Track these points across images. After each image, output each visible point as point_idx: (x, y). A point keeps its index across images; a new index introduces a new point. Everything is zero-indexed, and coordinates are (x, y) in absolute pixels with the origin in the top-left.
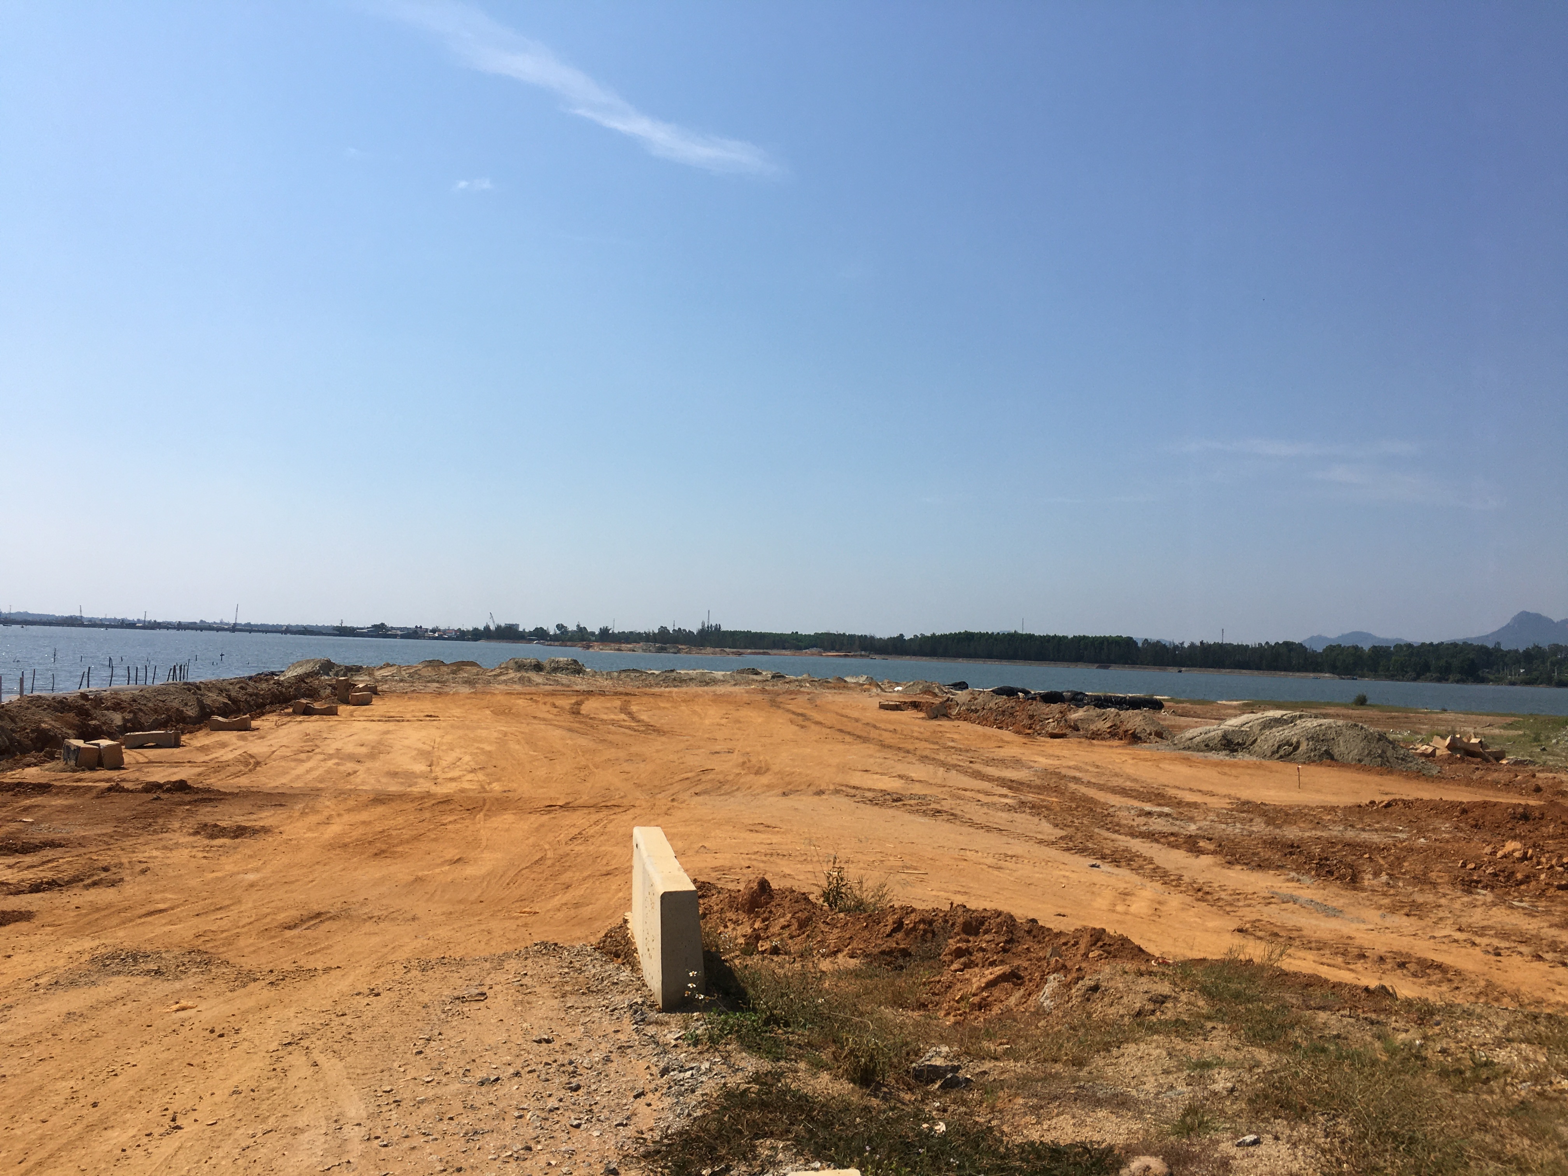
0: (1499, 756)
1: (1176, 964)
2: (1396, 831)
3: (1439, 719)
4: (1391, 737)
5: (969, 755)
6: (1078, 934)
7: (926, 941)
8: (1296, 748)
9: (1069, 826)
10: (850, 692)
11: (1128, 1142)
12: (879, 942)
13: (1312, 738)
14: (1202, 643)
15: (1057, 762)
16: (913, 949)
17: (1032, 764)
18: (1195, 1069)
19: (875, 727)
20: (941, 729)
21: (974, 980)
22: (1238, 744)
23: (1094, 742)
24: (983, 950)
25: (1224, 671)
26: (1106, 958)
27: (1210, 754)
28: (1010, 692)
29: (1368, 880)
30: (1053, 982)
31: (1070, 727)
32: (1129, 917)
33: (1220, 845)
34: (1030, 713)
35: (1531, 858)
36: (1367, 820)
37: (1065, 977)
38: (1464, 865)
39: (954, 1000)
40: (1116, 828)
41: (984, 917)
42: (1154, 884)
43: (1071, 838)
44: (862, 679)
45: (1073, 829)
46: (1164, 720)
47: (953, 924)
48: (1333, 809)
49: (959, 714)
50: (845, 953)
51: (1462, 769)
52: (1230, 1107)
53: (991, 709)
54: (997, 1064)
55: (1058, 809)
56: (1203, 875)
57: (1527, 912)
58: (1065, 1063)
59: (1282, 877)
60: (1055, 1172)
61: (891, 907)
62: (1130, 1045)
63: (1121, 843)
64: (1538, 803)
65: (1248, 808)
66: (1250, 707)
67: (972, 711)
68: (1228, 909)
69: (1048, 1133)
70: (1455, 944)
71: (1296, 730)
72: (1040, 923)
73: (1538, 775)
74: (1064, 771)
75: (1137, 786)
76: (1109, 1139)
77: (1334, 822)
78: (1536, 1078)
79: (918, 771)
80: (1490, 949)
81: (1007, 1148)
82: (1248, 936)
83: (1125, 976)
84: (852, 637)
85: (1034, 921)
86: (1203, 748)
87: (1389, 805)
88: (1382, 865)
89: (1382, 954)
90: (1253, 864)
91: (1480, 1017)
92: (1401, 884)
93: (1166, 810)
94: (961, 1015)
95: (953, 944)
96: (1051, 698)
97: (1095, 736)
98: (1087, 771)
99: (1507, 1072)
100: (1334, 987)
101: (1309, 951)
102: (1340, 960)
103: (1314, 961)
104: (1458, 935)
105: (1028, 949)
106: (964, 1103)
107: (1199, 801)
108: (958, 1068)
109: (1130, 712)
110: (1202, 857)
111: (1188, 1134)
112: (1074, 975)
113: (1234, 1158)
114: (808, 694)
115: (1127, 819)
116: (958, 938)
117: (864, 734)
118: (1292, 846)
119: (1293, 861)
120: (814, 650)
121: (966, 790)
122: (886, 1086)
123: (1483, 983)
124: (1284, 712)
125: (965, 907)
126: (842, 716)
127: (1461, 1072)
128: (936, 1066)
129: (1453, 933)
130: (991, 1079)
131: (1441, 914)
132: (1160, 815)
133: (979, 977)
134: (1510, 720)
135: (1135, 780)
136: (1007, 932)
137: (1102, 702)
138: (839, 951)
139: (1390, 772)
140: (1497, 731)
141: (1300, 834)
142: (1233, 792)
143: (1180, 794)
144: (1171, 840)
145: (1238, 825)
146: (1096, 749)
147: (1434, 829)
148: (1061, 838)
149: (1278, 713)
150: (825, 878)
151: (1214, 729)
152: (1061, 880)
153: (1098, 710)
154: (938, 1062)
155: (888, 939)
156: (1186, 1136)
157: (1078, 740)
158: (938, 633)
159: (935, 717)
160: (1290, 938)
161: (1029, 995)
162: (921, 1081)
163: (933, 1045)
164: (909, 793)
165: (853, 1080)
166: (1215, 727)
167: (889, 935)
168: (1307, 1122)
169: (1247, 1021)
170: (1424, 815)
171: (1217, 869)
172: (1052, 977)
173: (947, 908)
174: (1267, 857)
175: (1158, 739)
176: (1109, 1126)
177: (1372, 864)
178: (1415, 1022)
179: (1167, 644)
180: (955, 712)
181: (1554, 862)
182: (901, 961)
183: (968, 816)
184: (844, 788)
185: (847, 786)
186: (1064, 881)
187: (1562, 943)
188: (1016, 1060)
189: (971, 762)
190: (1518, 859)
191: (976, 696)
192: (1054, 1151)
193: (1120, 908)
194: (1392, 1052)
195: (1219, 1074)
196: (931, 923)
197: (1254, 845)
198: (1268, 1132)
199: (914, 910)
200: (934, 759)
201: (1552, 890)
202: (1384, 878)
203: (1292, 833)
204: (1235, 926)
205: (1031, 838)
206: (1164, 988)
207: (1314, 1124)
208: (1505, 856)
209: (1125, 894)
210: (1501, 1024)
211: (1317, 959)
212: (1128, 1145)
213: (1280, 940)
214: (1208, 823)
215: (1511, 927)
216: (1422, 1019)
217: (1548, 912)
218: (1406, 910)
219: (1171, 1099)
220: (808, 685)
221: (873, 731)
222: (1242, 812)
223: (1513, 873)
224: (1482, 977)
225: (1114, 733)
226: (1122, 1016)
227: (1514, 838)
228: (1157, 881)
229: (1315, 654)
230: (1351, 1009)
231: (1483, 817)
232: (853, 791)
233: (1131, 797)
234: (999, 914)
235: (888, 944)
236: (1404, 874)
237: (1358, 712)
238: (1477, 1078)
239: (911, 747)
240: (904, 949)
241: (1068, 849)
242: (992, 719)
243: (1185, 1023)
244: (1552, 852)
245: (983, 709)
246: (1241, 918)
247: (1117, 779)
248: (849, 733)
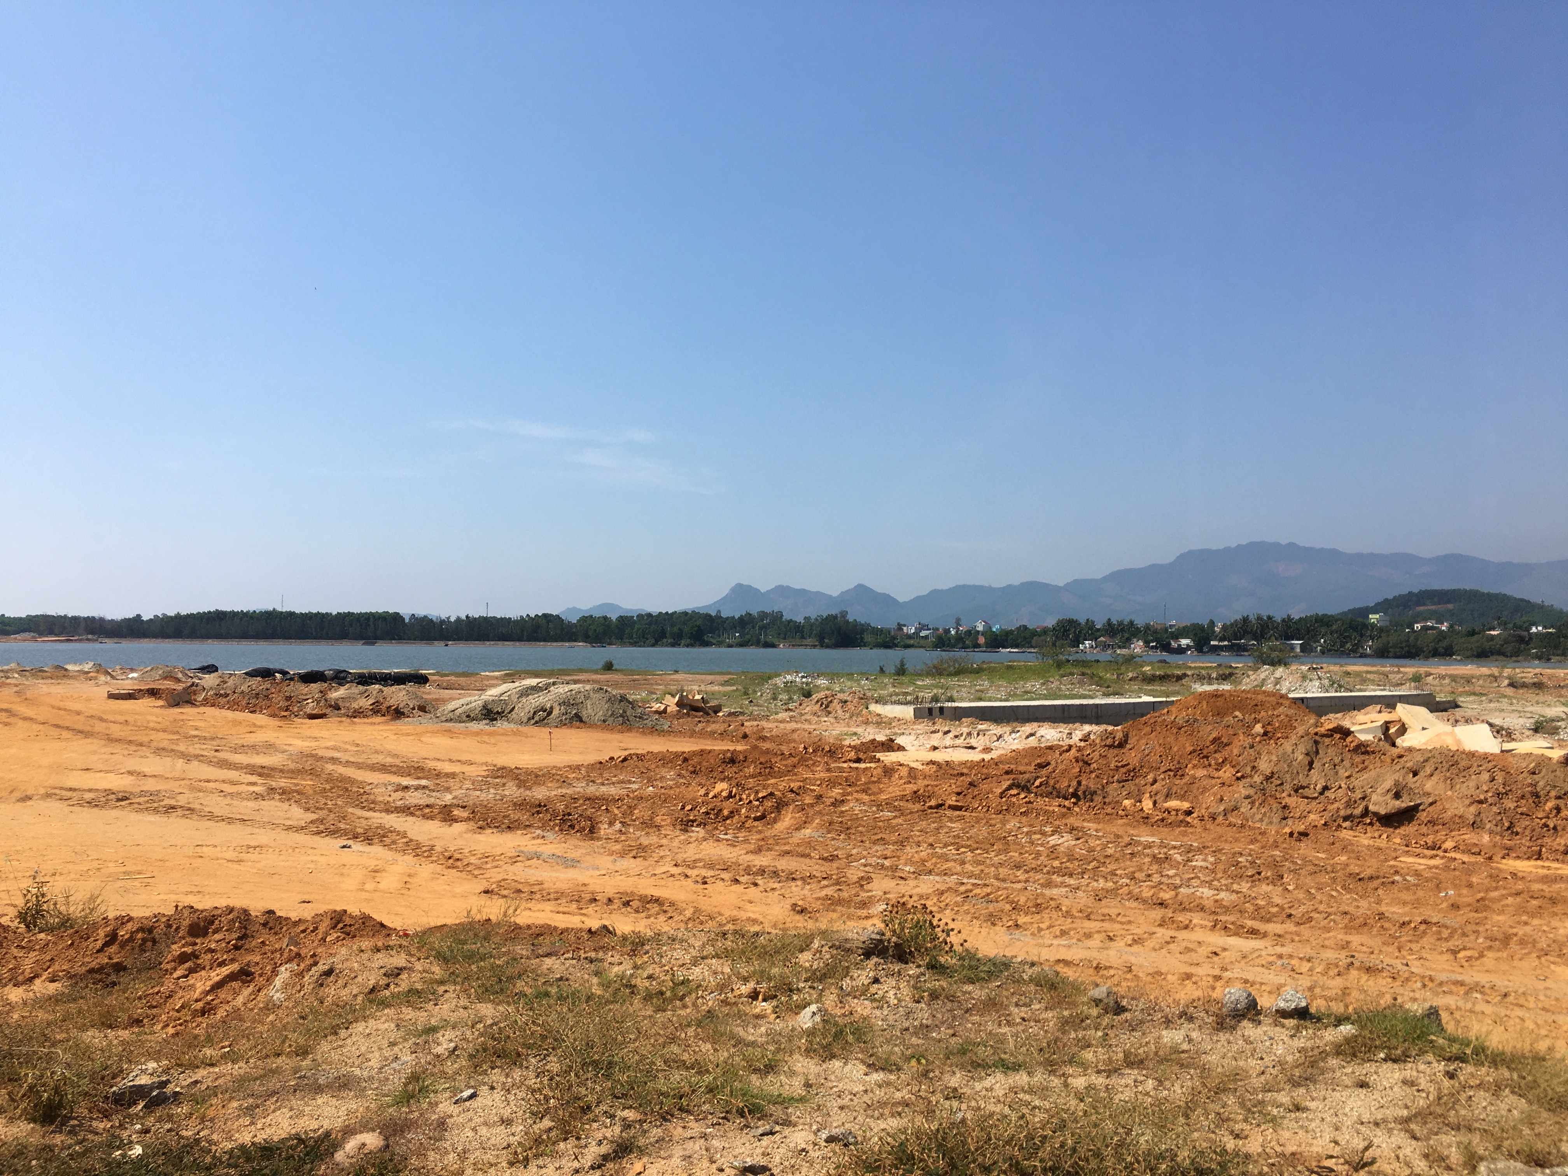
0: (717, 710)
1: (416, 934)
2: (630, 782)
3: (671, 680)
4: (631, 698)
5: (215, 743)
6: (318, 919)
7: (145, 951)
8: (550, 713)
9: (321, 809)
10: (71, 681)
11: (347, 1123)
12: (86, 960)
13: (564, 703)
14: (467, 617)
15: (314, 744)
16: (128, 963)
17: (287, 748)
18: (420, 1036)
19: (101, 719)
20: (184, 717)
21: (198, 985)
22: (498, 713)
23: (355, 720)
24: (212, 951)
25: (488, 643)
26: (344, 939)
27: (471, 724)
28: (266, 674)
29: (604, 829)
30: (284, 973)
31: (331, 706)
32: (378, 894)
33: (473, 812)
34: (287, 694)
35: (735, 796)
36: (606, 775)
37: (298, 965)
38: (683, 808)
39: (173, 1009)
40: (371, 805)
41: (213, 916)
42: (406, 857)
43: (322, 821)
44: (87, 667)
45: (325, 812)
46: (429, 693)
47: (178, 928)
48: (578, 767)
49: (205, 699)
50: (44, 977)
51: (687, 723)
52: (450, 1067)
53: (242, 692)
54: (211, 1070)
55: (311, 792)
56: (455, 842)
57: (730, 842)
58: (288, 1055)
59: (529, 835)
60: (264, 1172)
61: (104, 919)
62: (359, 1024)
63: (374, 820)
64: (745, 747)
65: (502, 773)
66: (510, 677)
67: (221, 695)
68: (476, 872)
69: (262, 1132)
70: (672, 879)
71: (551, 696)
72: (279, 914)
73: (746, 724)
74: (321, 753)
75: (397, 762)
76: (326, 1125)
77: (578, 779)
78: (722, 987)
79: (152, 764)
80: (699, 879)
81: (214, 1157)
82: (493, 897)
83: (362, 954)
84: (75, 619)
85: (271, 912)
86: (465, 718)
87: (625, 760)
88: (616, 815)
89: (611, 896)
90: (503, 826)
91: (682, 941)
92: (631, 830)
93: (424, 782)
94: (181, 1025)
95: (176, 949)
96: (310, 678)
97: (357, 714)
98: (346, 751)
99: (699, 986)
100: (562, 933)
101: (548, 903)
102: (574, 906)
103: (551, 911)
104: (675, 871)
105: (263, 942)
106: (170, 1118)
107: (457, 771)
108: (168, 1082)
109: (394, 688)
110: (455, 825)
111: (408, 1101)
112: (308, 962)
113: (451, 1116)
114: (16, 686)
115: (383, 796)
116: (183, 942)
117: (87, 728)
118: (540, 806)
119: (540, 820)
120: (26, 635)
121: (208, 781)
122: (75, 1118)
123: (692, 910)
124: (539, 680)
125: (192, 907)
126: (60, 709)
127: (662, 993)
128: (141, 1086)
129: (670, 869)
130: (204, 1087)
131: (662, 854)
132: (417, 788)
133: (201, 983)
134: (727, 677)
135: (396, 756)
136: (240, 928)
137: (365, 680)
138: (37, 976)
139: (629, 730)
140: (716, 688)
141: (548, 793)
142: (489, 760)
143: (439, 766)
144: (425, 812)
145: (492, 791)
146: (357, 727)
147: (661, 778)
148: (311, 822)
149: (533, 682)
150: (21, 896)
151: (475, 700)
152: (309, 866)
153: (361, 687)
154: (144, 1080)
155: (98, 955)
156: (406, 1105)
157: (339, 719)
158: (184, 612)
159: (177, 705)
160: (532, 892)
161: (259, 991)
162: (122, 1105)
163: (137, 1063)
164: (138, 790)
165: (33, 1120)
166: (476, 698)
167: (99, 951)
168: (521, 1066)
169: (478, 978)
170: (653, 766)
171: (469, 835)
172: (283, 969)
173: (170, 911)
174: (517, 818)
175: (421, 713)
176: (328, 1111)
177: (608, 815)
178: (628, 955)
179: (434, 619)
180: (200, 698)
181: (752, 798)
182: (113, 978)
183: (207, 809)
184: (57, 791)
185: (61, 788)
186: (312, 866)
187: (754, 866)
188: (234, 1062)
189: (216, 751)
190: (725, 798)
191: (226, 679)
192: (265, 1149)
193: (369, 886)
194: (606, 985)
195: (443, 1036)
196: (150, 930)
197: (505, 808)
198: (484, 1084)
199: (131, 919)
200: (173, 750)
201: (750, 821)
202: (618, 826)
203: (540, 793)
204: (482, 889)
205: (278, 825)
206: (400, 960)
207: (527, 1068)
208: (715, 796)
209: (375, 871)
210: (698, 944)
211: (553, 909)
212: (347, 1126)
213: (523, 895)
214: (463, 791)
215: (716, 857)
216: (634, 951)
217: (746, 841)
218: (634, 853)
219: (395, 1070)
220: (16, 676)
221: (97, 723)
222: (495, 778)
223: (721, 810)
224: (692, 905)
225: (377, 710)
226: (355, 996)
227: (723, 780)
228: (409, 854)
229: (570, 625)
230: (574, 951)
231: (700, 763)
232: (69, 794)
233: (391, 773)
234: (231, 910)
235: (98, 961)
236: (635, 821)
237: (605, 676)
238: (675, 997)
239: (145, 739)
240: (117, 963)
241: (318, 833)
242: (244, 703)
243: (418, 992)
244: (751, 789)
245: (234, 692)
246: (487, 879)
247: (376, 756)
248: (68, 728)
